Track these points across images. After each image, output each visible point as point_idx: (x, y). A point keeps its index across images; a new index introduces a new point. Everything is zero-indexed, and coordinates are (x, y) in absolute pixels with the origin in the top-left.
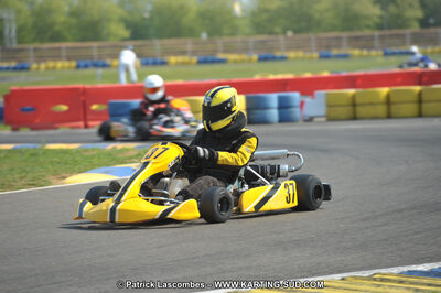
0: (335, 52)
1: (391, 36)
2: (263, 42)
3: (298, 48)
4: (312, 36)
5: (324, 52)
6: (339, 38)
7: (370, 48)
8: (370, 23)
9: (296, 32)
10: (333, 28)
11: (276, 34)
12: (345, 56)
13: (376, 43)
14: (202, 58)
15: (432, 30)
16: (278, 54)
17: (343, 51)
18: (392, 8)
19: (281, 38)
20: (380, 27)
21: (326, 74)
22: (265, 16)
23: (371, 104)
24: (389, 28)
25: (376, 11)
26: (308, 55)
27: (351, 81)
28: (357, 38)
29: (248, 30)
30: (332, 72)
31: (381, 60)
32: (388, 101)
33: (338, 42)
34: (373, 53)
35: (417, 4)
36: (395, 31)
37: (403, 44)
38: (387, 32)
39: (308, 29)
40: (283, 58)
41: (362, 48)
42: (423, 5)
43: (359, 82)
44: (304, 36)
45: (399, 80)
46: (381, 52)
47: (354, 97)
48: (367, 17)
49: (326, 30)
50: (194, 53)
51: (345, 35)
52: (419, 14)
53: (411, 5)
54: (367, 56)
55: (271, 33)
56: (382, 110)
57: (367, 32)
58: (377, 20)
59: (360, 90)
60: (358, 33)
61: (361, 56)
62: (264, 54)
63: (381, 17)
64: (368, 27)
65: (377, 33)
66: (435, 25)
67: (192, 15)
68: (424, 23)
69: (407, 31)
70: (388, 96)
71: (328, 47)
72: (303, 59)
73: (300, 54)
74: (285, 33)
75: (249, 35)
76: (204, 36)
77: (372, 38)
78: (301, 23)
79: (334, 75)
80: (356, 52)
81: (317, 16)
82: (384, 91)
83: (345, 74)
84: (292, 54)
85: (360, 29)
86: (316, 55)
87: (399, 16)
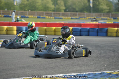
0: (42, 16)
1: (57, 13)
2: (22, 12)
3: (32, 15)
4: (36, 12)
5: (39, 17)
6: (43, 13)
7: (51, 16)
8: (51, 9)
9: (31, 10)
10: (42, 10)
11: (26, 11)
12: (44, 18)
13: (53, 15)
14: (5, 16)
15: (67, 13)
16: (26, 16)
17: (44, 17)
18: (57, 6)
19: (27, 12)
20: (54, 11)
21: (39, 22)
22: (23, 5)
23: (50, 31)
24: (56, 11)
25: (53, 6)
26: (34, 17)
27: (45, 25)
28: (48, 13)
29: (18, 9)
30: (40, 22)
31: (54, 20)
32: (55, 31)
33: (42, 14)
34: (52, 17)
35: (64, 5)
36: (57, 12)
37: (60, 16)
38: (55, 12)
39: (35, 10)
40: (27, 17)
41: (49, 16)
42: (65, 6)
43: (48, 25)
44: (33, 12)
45: (58, 25)
46: (54, 18)
47: (46, 29)
48: (51, 8)
49: (39, 11)
50: (3, 14)
51: (44, 12)
52: (64, 8)
53: (62, 6)
54: (50, 18)
55: (24, 10)
56: (53, 33)
57: (50, 12)
58: (53, 9)
59: (48, 27)
60: (48, 12)
61: (48, 18)
62: (22, 16)
63: (54, 8)
64: (51, 10)
65: (53, 12)
66: (68, 11)
67: (3, 3)
68: (65, 11)
69: (61, 13)
70: (55, 29)
71: (40, 15)
72: (33, 18)
73: (32, 16)
74: (28, 10)
75: (18, 10)
76: (6, 9)
77: (52, 13)
78: (33, 8)
79: (41, 23)
80: (47, 17)
81: (37, 6)
82: (54, 28)
83: (44, 23)
84: (30, 16)
85: (48, 11)
86: (36, 17)
87: (59, 8)
